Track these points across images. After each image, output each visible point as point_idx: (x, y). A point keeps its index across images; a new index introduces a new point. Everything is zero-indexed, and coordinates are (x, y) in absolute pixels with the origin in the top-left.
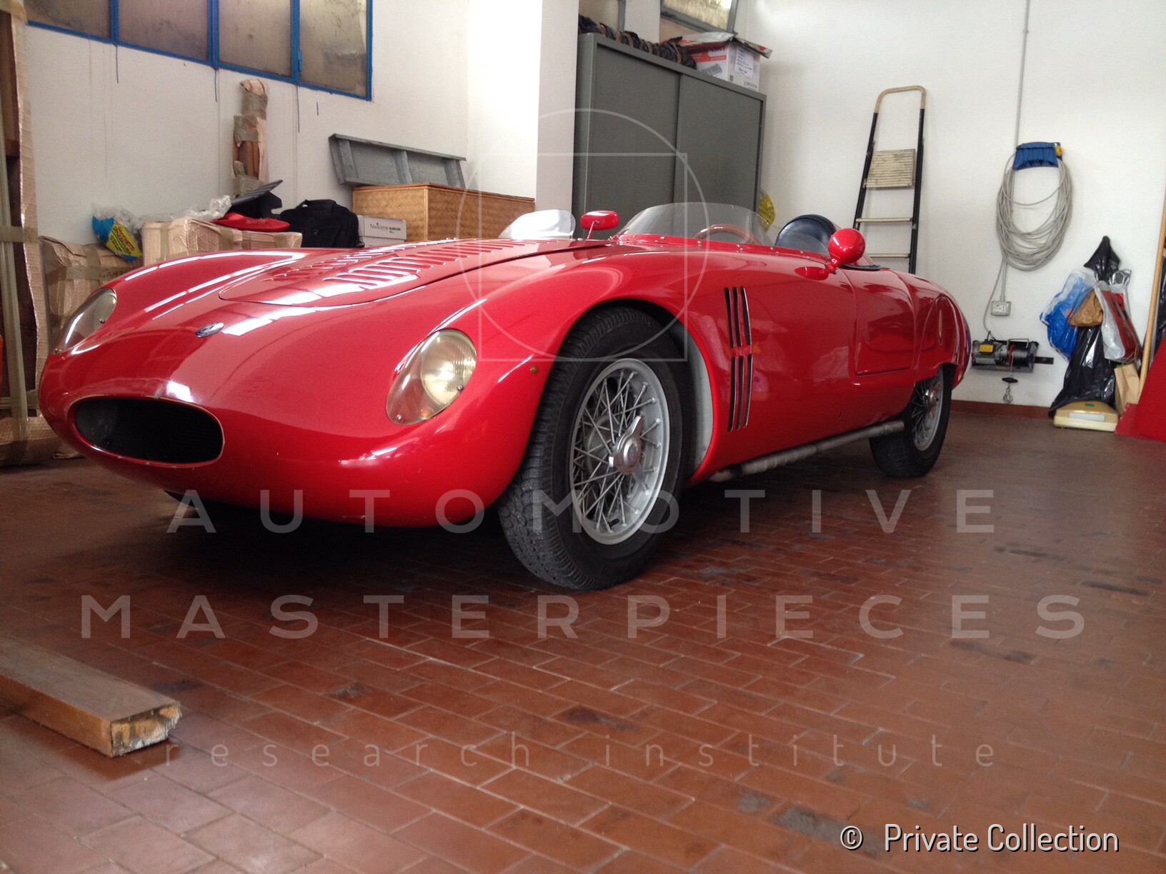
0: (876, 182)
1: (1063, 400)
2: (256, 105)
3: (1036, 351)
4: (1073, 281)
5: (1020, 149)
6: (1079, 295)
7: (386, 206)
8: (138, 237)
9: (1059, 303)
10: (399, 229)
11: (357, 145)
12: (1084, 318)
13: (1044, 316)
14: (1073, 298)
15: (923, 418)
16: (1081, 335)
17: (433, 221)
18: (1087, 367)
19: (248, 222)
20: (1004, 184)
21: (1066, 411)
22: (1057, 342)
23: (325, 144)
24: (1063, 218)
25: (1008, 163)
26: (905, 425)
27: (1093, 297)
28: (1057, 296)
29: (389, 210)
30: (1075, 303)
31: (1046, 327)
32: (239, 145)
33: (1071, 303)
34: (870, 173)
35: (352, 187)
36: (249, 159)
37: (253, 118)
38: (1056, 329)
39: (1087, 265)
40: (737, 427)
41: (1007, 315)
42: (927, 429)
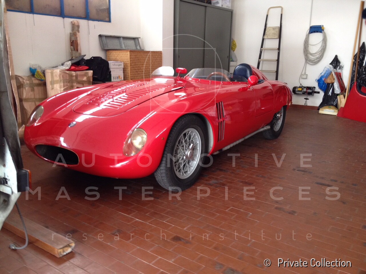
0: (267, 37)
1: (322, 105)
2: (76, 28)
3: (314, 90)
4: (326, 69)
5: (311, 28)
6: (328, 74)
7: (117, 57)
8: (44, 73)
9: (322, 76)
10: (121, 65)
11: (107, 37)
12: (329, 81)
13: (317, 80)
14: (326, 75)
15: (277, 122)
16: (328, 86)
17: (131, 62)
18: (329, 95)
19: (77, 68)
20: (306, 38)
21: (323, 109)
22: (320, 87)
23: (97, 38)
24: (324, 49)
25: (307, 31)
26: (271, 127)
27: (332, 74)
28: (321, 74)
29: (118, 58)
30: (326, 76)
31: (317, 83)
32: (72, 41)
33: (325, 76)
34: (265, 34)
35: (106, 51)
36: (75, 46)
37: (76, 33)
38: (320, 84)
39: (330, 64)
40: (220, 140)
41: (306, 78)
42: (278, 124)
